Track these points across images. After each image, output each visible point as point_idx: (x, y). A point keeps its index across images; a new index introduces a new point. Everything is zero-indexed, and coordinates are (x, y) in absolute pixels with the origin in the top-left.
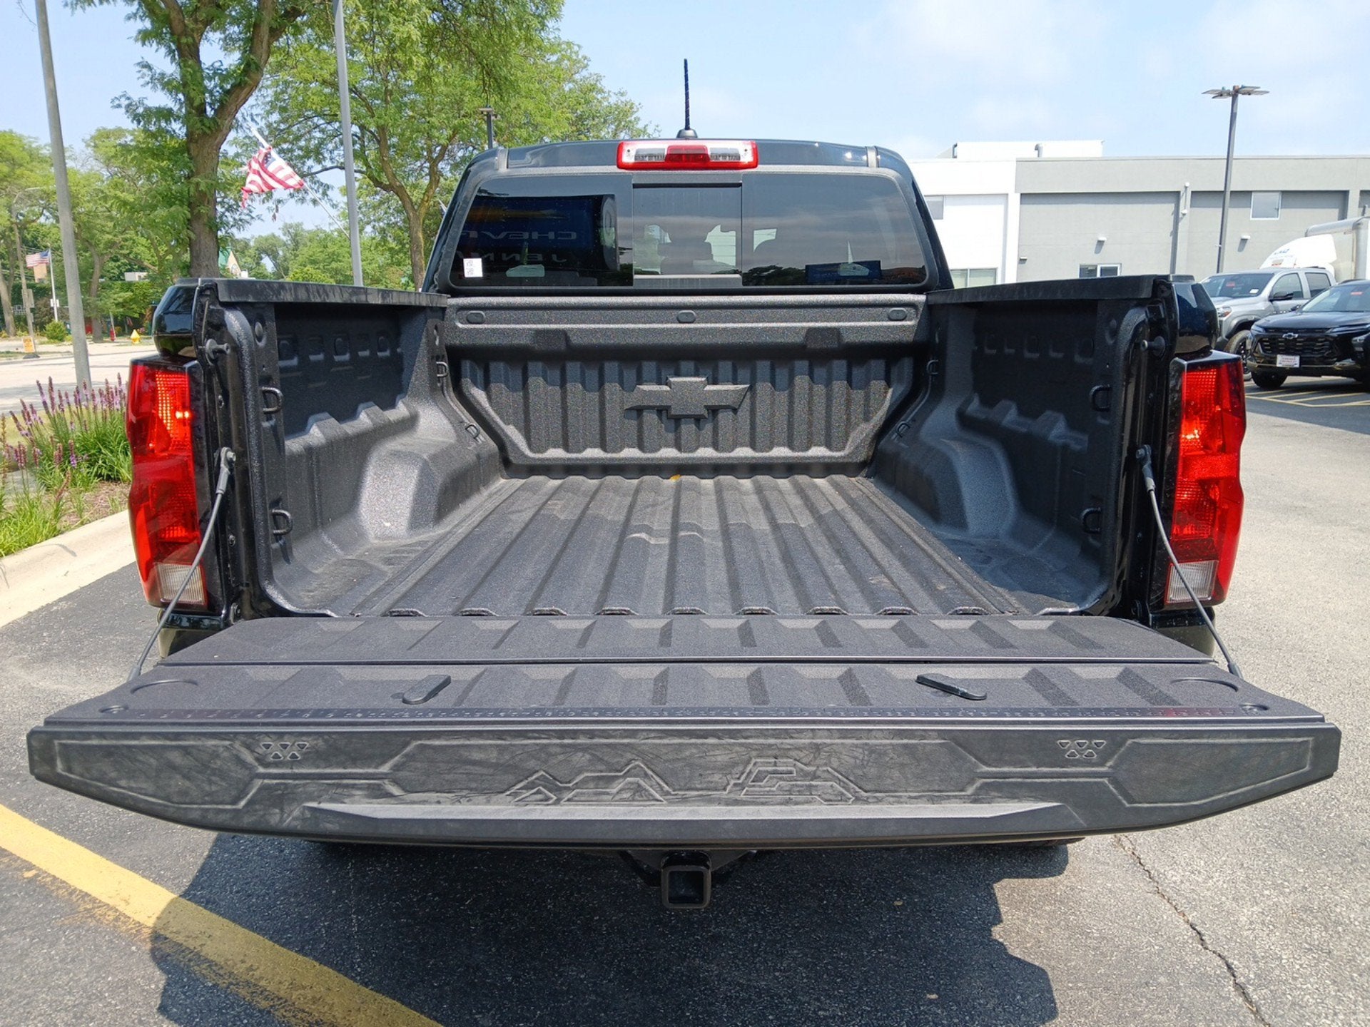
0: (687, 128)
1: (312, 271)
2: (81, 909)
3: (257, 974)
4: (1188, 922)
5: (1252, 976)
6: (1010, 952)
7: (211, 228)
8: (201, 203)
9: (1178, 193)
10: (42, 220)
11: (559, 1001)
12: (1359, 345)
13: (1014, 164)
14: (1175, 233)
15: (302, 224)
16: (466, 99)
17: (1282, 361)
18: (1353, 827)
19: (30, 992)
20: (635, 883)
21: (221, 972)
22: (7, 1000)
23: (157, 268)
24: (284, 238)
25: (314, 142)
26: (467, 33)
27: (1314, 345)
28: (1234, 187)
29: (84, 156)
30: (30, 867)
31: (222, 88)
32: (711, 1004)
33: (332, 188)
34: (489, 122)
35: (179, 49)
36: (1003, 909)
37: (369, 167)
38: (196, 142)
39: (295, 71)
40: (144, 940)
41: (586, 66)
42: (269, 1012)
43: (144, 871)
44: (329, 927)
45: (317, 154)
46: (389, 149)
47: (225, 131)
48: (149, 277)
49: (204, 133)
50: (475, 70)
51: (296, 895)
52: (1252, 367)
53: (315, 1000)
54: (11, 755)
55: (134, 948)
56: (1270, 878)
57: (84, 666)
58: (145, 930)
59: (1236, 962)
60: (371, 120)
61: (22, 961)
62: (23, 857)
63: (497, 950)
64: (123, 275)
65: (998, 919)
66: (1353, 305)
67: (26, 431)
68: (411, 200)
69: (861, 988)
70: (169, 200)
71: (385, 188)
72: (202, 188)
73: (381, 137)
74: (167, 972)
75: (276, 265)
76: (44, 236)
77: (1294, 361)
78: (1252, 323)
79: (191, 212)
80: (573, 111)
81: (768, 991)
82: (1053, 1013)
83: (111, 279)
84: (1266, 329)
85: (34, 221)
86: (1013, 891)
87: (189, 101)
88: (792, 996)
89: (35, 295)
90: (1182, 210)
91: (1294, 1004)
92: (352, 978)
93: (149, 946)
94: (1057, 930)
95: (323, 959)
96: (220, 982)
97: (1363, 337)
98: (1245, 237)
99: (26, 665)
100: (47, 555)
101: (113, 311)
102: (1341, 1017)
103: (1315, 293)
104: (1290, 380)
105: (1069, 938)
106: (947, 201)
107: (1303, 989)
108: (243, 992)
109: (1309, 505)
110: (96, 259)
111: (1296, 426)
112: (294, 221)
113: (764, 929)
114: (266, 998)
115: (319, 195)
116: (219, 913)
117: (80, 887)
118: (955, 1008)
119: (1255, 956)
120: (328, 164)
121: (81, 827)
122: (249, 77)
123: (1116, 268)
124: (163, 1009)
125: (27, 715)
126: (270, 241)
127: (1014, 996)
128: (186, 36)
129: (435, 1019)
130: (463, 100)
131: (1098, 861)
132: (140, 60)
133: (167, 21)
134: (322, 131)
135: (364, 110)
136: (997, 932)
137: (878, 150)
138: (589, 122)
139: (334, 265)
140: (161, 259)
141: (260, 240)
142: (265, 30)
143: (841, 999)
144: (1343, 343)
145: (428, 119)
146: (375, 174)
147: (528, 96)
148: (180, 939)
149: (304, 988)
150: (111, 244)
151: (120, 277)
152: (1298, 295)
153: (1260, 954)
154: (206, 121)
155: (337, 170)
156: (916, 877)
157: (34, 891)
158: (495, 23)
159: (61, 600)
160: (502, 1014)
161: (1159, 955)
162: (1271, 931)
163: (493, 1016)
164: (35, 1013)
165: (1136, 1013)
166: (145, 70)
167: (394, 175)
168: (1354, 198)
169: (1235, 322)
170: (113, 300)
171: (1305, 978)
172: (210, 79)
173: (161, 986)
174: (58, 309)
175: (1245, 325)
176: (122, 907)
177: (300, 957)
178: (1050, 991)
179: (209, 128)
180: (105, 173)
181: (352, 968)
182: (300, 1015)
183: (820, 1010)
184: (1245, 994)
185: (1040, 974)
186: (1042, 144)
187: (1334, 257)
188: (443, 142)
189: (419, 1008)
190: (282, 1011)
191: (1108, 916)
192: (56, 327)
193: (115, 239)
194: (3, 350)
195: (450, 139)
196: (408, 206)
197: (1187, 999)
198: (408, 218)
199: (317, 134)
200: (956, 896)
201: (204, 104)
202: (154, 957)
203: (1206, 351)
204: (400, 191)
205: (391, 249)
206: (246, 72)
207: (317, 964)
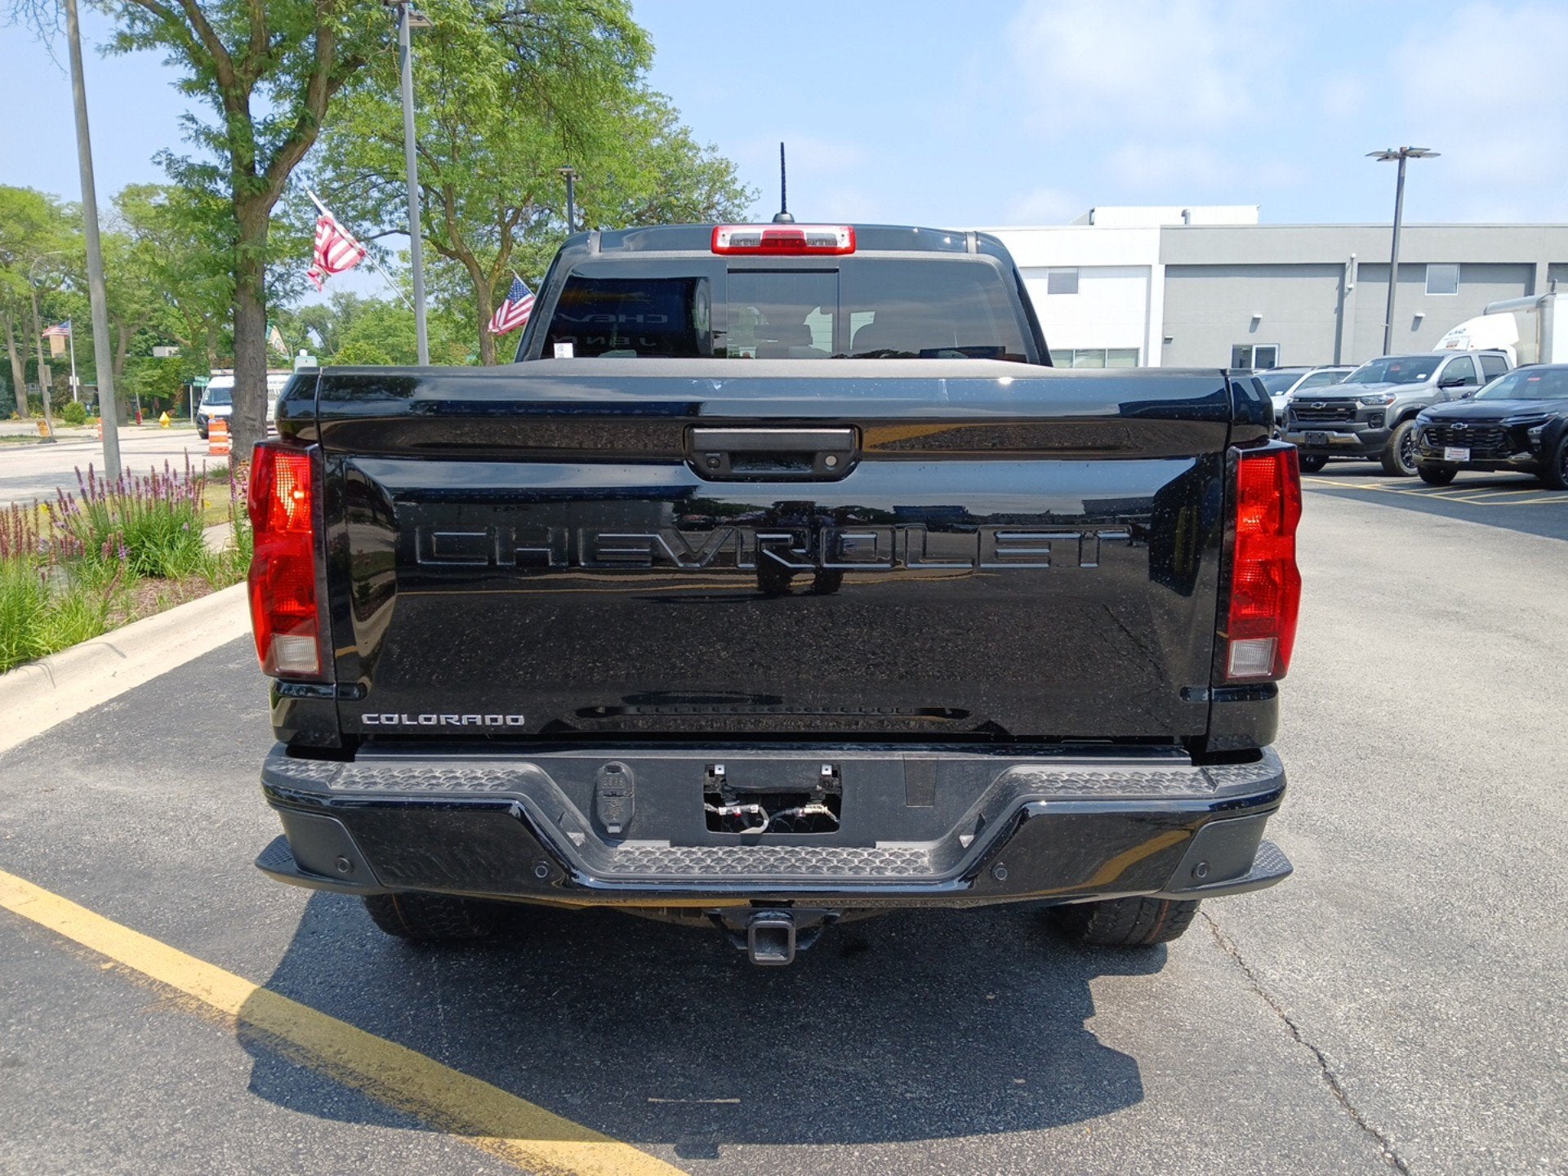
0: (784, 211)
1: (365, 347)
2: (163, 998)
3: (345, 1057)
4: (1283, 1017)
5: (1342, 1066)
6: (1101, 1042)
7: (258, 300)
8: (248, 272)
9: (1343, 265)
10: (63, 287)
11: (647, 1083)
12: (1536, 437)
13: (1158, 232)
14: (1340, 310)
15: (354, 294)
16: (543, 157)
17: (1452, 454)
18: (1464, 931)
19: (120, 1071)
20: (724, 977)
21: (309, 1055)
22: (98, 1079)
23: (189, 342)
24: (334, 310)
25: (370, 203)
26: (547, 83)
27: (1487, 437)
28: (1402, 258)
29: (110, 217)
30: (107, 959)
31: (273, 144)
32: (799, 1086)
33: (392, 254)
34: (569, 182)
35: (227, 102)
36: (1096, 1003)
37: (432, 231)
38: (244, 204)
39: (352, 124)
40: (229, 1027)
41: (676, 119)
42: (359, 1091)
43: (224, 963)
44: (416, 1015)
45: (376, 216)
46: (455, 213)
47: (275, 193)
48: (181, 352)
49: (253, 194)
50: (554, 125)
51: (380, 986)
52: (1418, 460)
53: (404, 1081)
54: (75, 853)
55: (219, 1034)
56: (1372, 977)
57: (143, 767)
58: (229, 1018)
59: (1327, 1054)
60: (436, 179)
61: (108, 1045)
62: (98, 949)
63: (586, 1037)
64: (151, 349)
65: (1090, 1012)
66: (1531, 391)
67: (62, 523)
68: (479, 268)
69: (948, 1073)
70: (213, 268)
71: (452, 255)
72: (251, 254)
73: (447, 199)
74: (256, 1055)
75: (324, 340)
76: (62, 305)
77: (1464, 454)
78: (1417, 411)
79: (238, 283)
80: (663, 171)
81: (856, 1075)
82: (1138, 1097)
83: (137, 354)
84: (1433, 418)
85: (54, 289)
86: (1108, 987)
87: (236, 157)
88: (881, 1081)
89: (53, 371)
90: (1348, 285)
91: (1381, 1091)
92: (440, 1061)
93: (234, 1032)
94: (1149, 1023)
95: (411, 1044)
96: (309, 1064)
97: (1540, 428)
98: (1419, 315)
99: (82, 767)
100: (95, 653)
101: (139, 389)
102: (1426, 1102)
103: (1489, 378)
104: (1461, 475)
105: (1161, 1031)
106: (1082, 272)
107: (1392, 1078)
108: (332, 1073)
109: (1464, 610)
110: (122, 330)
111: (1461, 525)
112: (347, 290)
113: (852, 1018)
114: (355, 1078)
115: (376, 262)
116: (303, 1002)
117: (159, 977)
118: (1041, 1091)
119: (1347, 1048)
120: (387, 228)
121: (155, 922)
122: (304, 133)
123: (1274, 349)
124: (253, 1088)
125: (87, 816)
126: (318, 313)
127: (1101, 1081)
128: (235, 87)
129: (524, 1097)
130: (539, 158)
131: (1197, 960)
132: (185, 113)
133: (214, 71)
134: (382, 191)
135: (428, 168)
136: (1089, 1024)
137: (977, 235)
138: (681, 183)
139: (390, 340)
140: (196, 333)
141: (308, 311)
142: (322, 80)
143: (928, 1083)
144: (1518, 435)
145: (500, 178)
146: (440, 240)
147: (612, 153)
148: (266, 1025)
149: (393, 1069)
150: (140, 315)
151: (148, 352)
152: (1472, 381)
153: (1352, 1045)
154: (255, 181)
155: (397, 235)
156: (1010, 973)
157: (114, 981)
158: (578, 75)
159: (112, 701)
160: (591, 1094)
161: (1250, 1046)
162: (1366, 1025)
163: (583, 1096)
164: (127, 1090)
165: (1221, 1097)
166: (189, 124)
167: (461, 241)
168: (1542, 272)
169: (1400, 410)
170: (141, 378)
171: (1396, 1068)
172: (261, 134)
173: (249, 1068)
174: (78, 388)
175: (1410, 414)
176: (204, 997)
177: (388, 1042)
178: (1138, 1077)
179: (259, 189)
180: (134, 235)
181: (440, 1052)
182: (390, 1094)
183: (907, 1091)
184: (1334, 1084)
185: (1130, 1062)
186: (1190, 209)
187: (1515, 338)
188: (517, 204)
189: (508, 1088)
190: (372, 1090)
191: (1202, 1010)
192: (75, 408)
193: (143, 309)
194: (5, 435)
195: (525, 201)
196: (477, 275)
197: (1275, 1086)
198: (477, 289)
199: (375, 194)
200: (1049, 991)
201: (253, 162)
202: (240, 1042)
203: (1263, 440)
204: (467, 259)
205: (456, 323)
206: (301, 126)
207: (405, 1049)
